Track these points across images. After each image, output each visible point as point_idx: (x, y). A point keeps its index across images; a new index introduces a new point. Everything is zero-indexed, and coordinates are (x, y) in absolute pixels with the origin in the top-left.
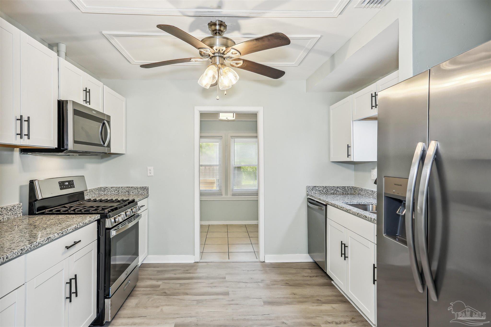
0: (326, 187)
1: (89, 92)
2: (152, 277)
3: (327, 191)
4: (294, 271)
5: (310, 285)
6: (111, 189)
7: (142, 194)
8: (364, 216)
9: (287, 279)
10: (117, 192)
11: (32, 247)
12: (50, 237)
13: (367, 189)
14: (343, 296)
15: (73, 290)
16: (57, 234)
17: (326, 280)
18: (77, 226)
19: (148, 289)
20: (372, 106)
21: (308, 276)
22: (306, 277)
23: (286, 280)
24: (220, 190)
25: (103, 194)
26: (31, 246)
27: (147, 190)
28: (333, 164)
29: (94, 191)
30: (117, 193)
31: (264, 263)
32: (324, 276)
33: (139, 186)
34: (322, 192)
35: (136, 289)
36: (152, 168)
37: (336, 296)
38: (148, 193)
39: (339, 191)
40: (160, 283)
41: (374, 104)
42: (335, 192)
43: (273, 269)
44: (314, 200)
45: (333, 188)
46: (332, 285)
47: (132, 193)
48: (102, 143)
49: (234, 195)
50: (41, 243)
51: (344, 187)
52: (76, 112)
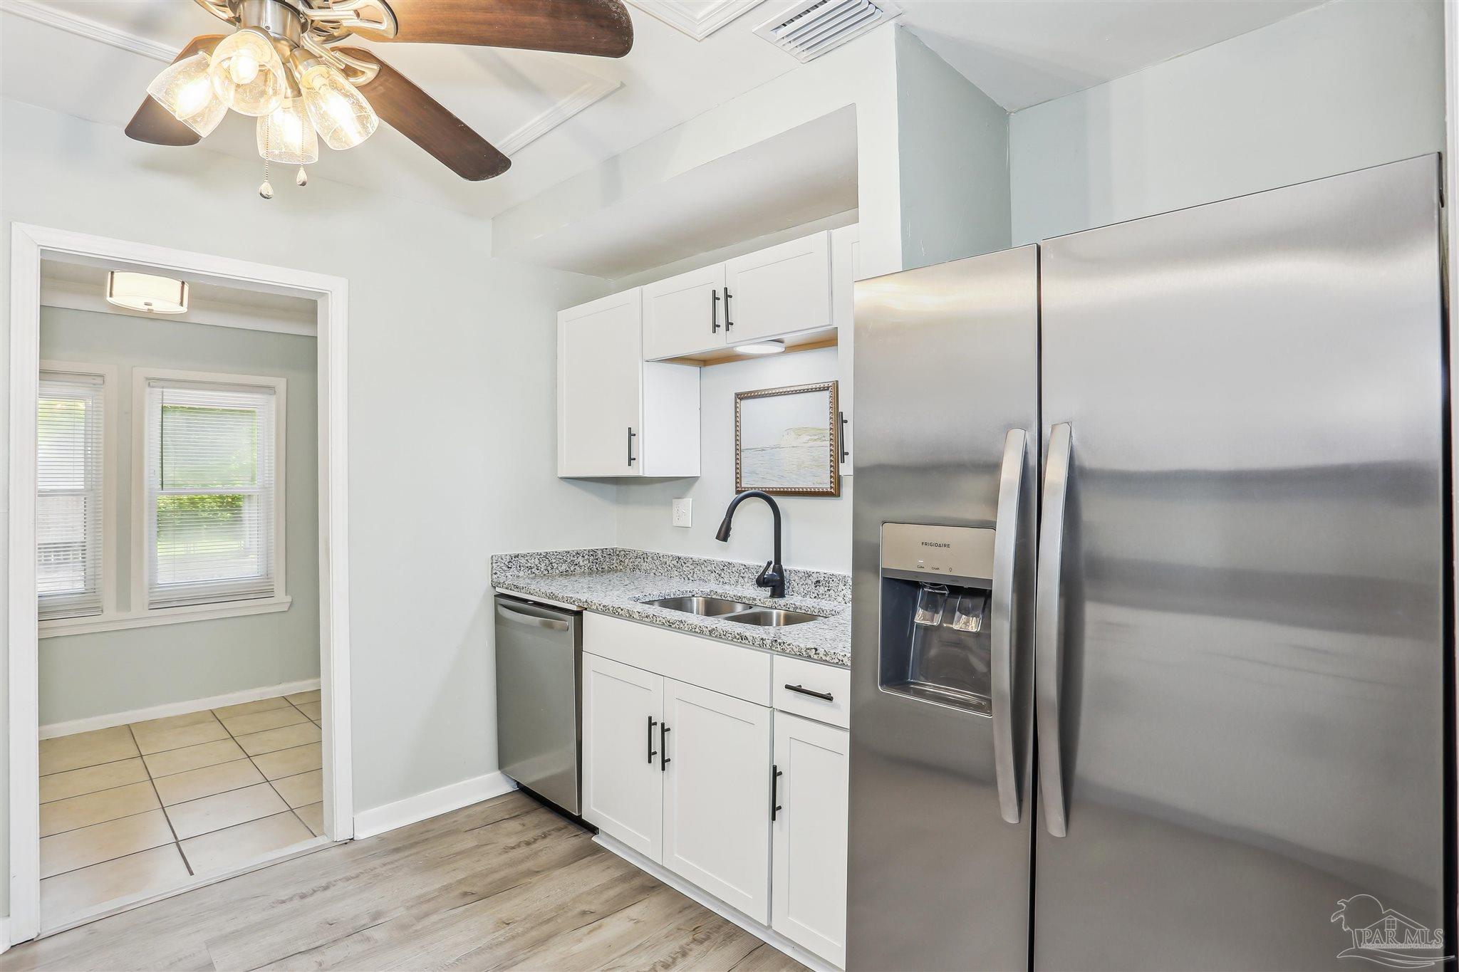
0: (546, 556)
3: (549, 568)
4: (469, 842)
5: (538, 872)
8: (738, 637)
9: (461, 876)
13: (662, 552)
14: (638, 872)
17: (574, 839)
20: (715, 326)
21: (519, 845)
22: (513, 848)
23: (460, 882)
24: (93, 591)
28: (565, 485)
31: (351, 847)
32: (563, 829)
34: (537, 572)
37: (623, 879)
39: (581, 564)
41: (721, 320)
42: (572, 568)
43: (396, 856)
44: (525, 601)
45: (565, 557)
46: (598, 849)
49: (160, 604)
51: (593, 550)
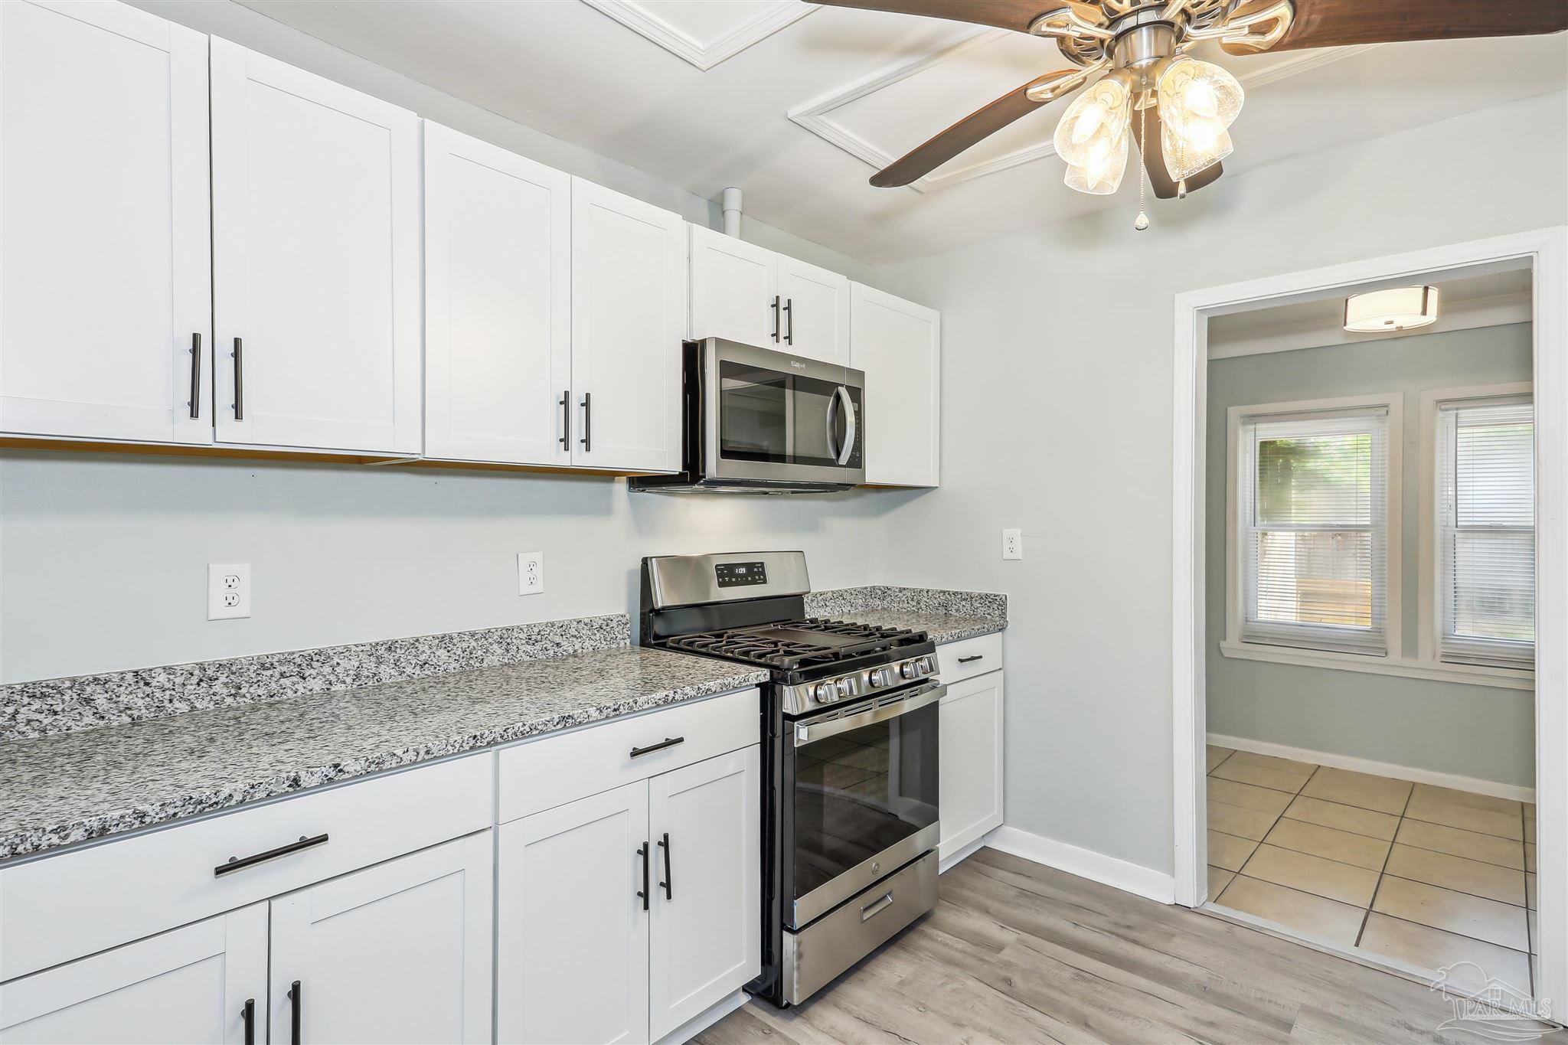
1: (788, 308)
2: (994, 905)
6: (901, 595)
7: (983, 619)
10: (915, 604)
11: (510, 734)
12: (569, 716)
15: (657, 874)
16: (597, 709)
18: (671, 695)
19: (961, 945)
24: (1378, 631)
25: (880, 608)
26: (505, 731)
27: (999, 605)
29: (847, 596)
30: (913, 606)
33: (976, 590)
35: (924, 927)
36: (1016, 532)
38: (1003, 615)
40: (1008, 936)
47: (957, 611)
48: (834, 457)
49: (1451, 658)
50: (539, 727)
52: (727, 369)
